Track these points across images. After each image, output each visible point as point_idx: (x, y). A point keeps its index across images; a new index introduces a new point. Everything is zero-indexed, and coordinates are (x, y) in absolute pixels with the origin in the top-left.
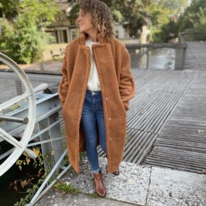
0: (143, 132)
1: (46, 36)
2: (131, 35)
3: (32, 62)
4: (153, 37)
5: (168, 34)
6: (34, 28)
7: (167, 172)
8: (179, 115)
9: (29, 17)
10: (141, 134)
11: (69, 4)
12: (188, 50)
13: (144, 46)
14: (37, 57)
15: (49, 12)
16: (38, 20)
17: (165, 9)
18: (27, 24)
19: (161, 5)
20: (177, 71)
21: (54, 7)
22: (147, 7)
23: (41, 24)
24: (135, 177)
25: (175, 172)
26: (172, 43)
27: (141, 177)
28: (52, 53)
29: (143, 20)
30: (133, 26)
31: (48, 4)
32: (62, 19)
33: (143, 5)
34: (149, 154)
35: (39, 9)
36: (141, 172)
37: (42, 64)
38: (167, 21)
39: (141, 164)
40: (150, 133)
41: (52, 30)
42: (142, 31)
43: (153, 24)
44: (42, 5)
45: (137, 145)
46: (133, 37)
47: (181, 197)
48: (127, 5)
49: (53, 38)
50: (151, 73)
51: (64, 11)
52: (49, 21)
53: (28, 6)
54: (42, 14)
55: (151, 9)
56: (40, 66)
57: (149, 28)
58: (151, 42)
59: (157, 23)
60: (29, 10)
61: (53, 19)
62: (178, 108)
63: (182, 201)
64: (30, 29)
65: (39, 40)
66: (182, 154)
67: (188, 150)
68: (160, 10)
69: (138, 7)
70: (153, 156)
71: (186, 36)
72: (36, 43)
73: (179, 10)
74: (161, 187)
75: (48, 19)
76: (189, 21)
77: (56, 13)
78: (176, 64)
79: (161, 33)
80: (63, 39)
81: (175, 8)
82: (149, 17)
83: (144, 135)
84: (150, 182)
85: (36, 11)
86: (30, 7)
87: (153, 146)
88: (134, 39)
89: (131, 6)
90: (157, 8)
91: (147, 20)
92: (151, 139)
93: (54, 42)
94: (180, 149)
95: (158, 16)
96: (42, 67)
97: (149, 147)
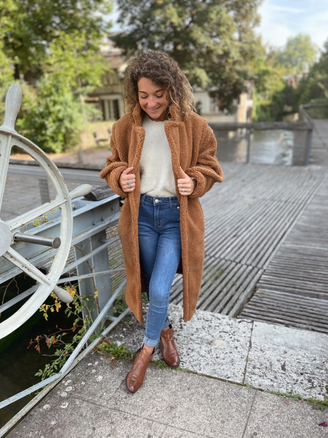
0: (239, 265)
1: (86, 108)
2: (221, 109)
3: (63, 150)
4: (257, 112)
5: (281, 108)
6: (68, 96)
7: (277, 331)
8: (299, 239)
9: (61, 79)
10: (235, 270)
11: (124, 58)
12: (314, 134)
13: (242, 126)
14: (71, 141)
15: (92, 70)
16: (74, 84)
17: (279, 66)
18: (57, 90)
19: (272, 61)
20: (295, 168)
21: (99, 63)
22: (249, 62)
23: (80, 90)
24: (227, 337)
25: (291, 331)
26: (289, 122)
27: (236, 337)
28: (95, 135)
29: (241, 84)
30: (226, 94)
31: (90, 58)
32: (111, 82)
33: (241, 59)
34: (249, 300)
35: (76, 66)
36: (236, 329)
37: (79, 154)
38: (281, 86)
39: (235, 316)
40: (250, 268)
41: (97, 99)
42: (239, 102)
43: (258, 91)
44: (82, 60)
45: (229, 286)
46: (226, 111)
47: (300, 371)
48: (216, 60)
49: (98, 112)
50: (254, 170)
51: (116, 70)
52: (92, 85)
53: (60, 61)
54: (80, 75)
55: (255, 67)
56: (76, 156)
57: (251, 98)
58: (254, 120)
59: (264, 89)
60: (61, 68)
61: (98, 82)
62: (297, 227)
63: (302, 378)
64: (61, 99)
65: (76, 115)
66: (302, 302)
67: (312, 296)
68: (270, 68)
69: (234, 63)
70: (255, 304)
71: (312, 111)
72: (71, 121)
73: (301, 68)
74: (268, 354)
75: (90, 82)
76: (317, 86)
77: (103, 72)
78: (294, 156)
79: (270, 106)
80: (113, 114)
81: (293, 65)
82: (251, 79)
83: (242, 269)
84: (250, 346)
85: (73, 70)
86: (62, 64)
87: (255, 289)
88: (227, 114)
89: (223, 61)
90: (266, 64)
91: (248, 84)
92: (253, 277)
93: (99, 119)
94: (299, 293)
95: (266, 77)
96: (79, 158)
97: (249, 290)
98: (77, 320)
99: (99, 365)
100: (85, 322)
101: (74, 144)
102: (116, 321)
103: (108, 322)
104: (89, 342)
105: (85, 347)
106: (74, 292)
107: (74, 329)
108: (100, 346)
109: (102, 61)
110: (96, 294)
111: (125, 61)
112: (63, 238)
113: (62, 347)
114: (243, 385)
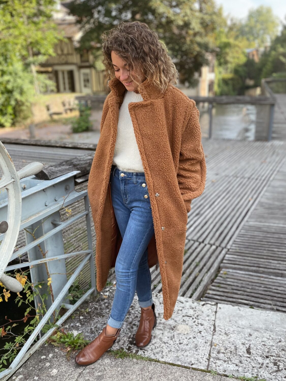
0: (202, 245)
1: (38, 79)
2: (182, 82)
3: (13, 124)
4: (219, 86)
5: (244, 82)
6: (18, 66)
7: (241, 313)
8: (263, 217)
9: (10, 47)
10: (199, 249)
11: (79, 26)
12: (276, 109)
13: (205, 100)
14: (22, 115)
15: (45, 39)
16: (24, 53)
17: (240, 38)
18: (6, 59)
19: (233, 33)
20: (258, 144)
21: (52, 31)
22: (210, 34)
23: (31, 59)
24: (190, 322)
25: (256, 312)
26: (251, 96)
27: (200, 321)
28: (48, 109)
29: (202, 56)
30: (187, 67)
31: (42, 25)
32: (65, 52)
33: (202, 31)
34: (213, 281)
35: (26, 33)
36: (200, 313)
37: (31, 128)
38: (243, 60)
39: (199, 299)
40: (214, 247)
41: (50, 69)
42: (200, 75)
43: (220, 64)
44: (32, 27)
45: (192, 267)
46: (187, 84)
47: (265, 354)
48: (176, 31)
49: (51, 84)
50: (216, 146)
51: (70, 39)
52: (44, 54)
53: (9, 28)
54: (31, 43)
55: (216, 39)
56: (27, 131)
57: (213, 71)
58: (215, 94)
59: (226, 62)
60: (11, 35)
61: (51, 51)
62: (261, 204)
63: (267, 361)
64: (11, 68)
65: (26, 86)
66: (266, 281)
67: (277, 275)
68: (231, 41)
69: (195, 34)
70: (219, 285)
71: (274, 85)
72: (22, 92)
73: (263, 41)
74: (233, 337)
75: (43, 51)
76: (279, 60)
77: (56, 41)
78: (257, 132)
79: (232, 79)
80: (67, 86)
81: (255, 38)
82: (212, 51)
83: (205, 249)
84: (214, 330)
85: (23, 38)
86: (11, 31)
87: (219, 269)
88: (188, 87)
89: (184, 32)
90: (227, 36)
91: (209, 57)
92: (217, 257)
93: (52, 91)
94: (263, 273)
95: (227, 50)
96: (31, 133)
97: (212, 270)
98: (28, 310)
99: (53, 357)
100: (37, 311)
101: (25, 118)
102: (72, 308)
103: (63, 311)
104: (42, 333)
105: (38, 338)
106: (24, 280)
107: (25, 320)
108: (54, 337)
109: (55, 29)
110: (50, 281)
111: (80, 29)
112: (11, 222)
113: (12, 340)
114: (207, 371)
